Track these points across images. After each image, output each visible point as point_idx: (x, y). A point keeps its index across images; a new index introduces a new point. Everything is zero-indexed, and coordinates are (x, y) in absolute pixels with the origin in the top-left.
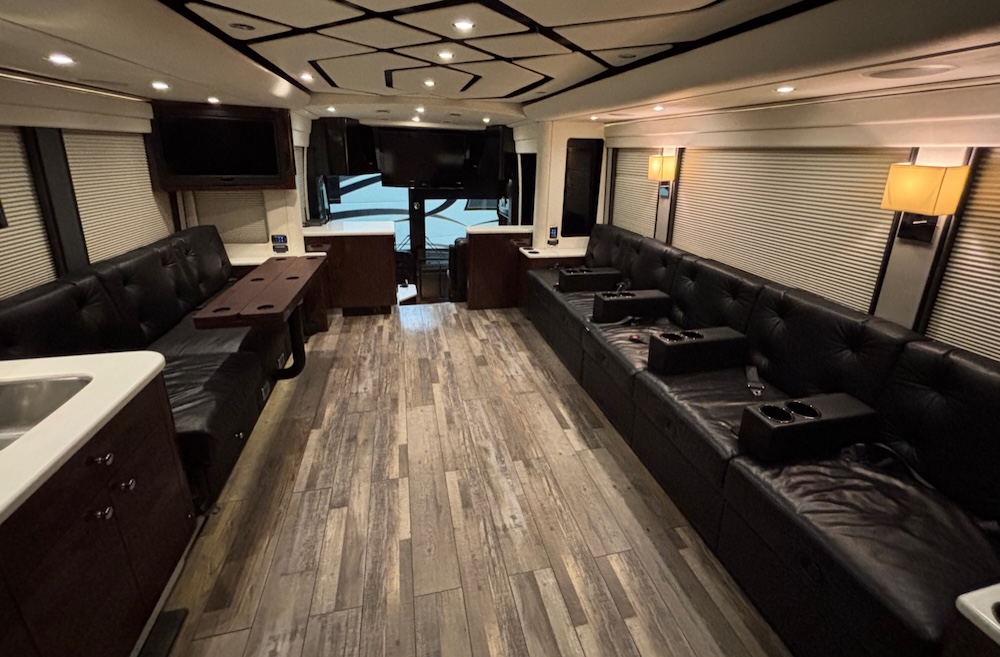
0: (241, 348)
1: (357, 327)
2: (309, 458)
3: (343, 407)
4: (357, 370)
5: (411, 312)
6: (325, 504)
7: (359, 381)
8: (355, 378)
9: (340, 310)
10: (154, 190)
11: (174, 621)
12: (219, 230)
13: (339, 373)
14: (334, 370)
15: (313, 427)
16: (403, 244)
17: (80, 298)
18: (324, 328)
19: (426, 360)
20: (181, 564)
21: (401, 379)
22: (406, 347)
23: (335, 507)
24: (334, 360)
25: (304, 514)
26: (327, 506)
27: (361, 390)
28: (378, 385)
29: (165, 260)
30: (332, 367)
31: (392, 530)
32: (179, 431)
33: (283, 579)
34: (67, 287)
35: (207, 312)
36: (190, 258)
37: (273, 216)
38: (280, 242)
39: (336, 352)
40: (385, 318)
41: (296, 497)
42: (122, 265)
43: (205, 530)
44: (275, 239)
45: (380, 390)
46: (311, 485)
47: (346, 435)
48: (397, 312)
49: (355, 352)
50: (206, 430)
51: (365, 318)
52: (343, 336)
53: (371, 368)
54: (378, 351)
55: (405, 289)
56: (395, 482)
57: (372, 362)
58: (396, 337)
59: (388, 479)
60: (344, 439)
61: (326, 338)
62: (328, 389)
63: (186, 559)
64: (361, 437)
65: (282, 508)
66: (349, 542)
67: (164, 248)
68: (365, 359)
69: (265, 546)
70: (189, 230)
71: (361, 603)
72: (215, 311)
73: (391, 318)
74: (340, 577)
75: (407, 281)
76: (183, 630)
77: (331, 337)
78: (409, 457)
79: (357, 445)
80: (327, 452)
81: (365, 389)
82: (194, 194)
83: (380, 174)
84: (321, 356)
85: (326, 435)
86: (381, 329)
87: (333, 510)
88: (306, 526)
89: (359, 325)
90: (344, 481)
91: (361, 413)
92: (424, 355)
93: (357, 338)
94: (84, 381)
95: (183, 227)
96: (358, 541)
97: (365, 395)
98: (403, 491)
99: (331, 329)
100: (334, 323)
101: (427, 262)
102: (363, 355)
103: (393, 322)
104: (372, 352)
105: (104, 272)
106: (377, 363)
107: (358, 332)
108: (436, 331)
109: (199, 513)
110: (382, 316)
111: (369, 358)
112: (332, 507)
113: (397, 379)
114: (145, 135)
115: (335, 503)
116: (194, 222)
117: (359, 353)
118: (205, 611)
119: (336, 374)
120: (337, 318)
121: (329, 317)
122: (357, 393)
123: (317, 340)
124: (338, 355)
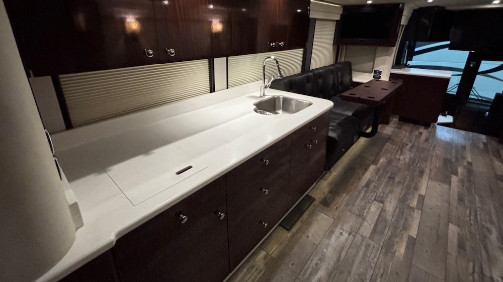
0: (353, 115)
1: (406, 128)
2: (368, 175)
3: (390, 162)
4: (401, 149)
5: (445, 130)
6: (372, 196)
7: (401, 154)
8: (399, 152)
9: (398, 117)
10: (334, 44)
11: (310, 199)
12: (352, 64)
13: (391, 146)
14: (388, 144)
15: (372, 163)
16: (453, 88)
17: (308, 79)
18: (387, 123)
19: (450, 161)
20: (315, 184)
21: (428, 164)
22: (437, 148)
23: (376, 200)
24: (389, 139)
25: (362, 195)
26: (373, 198)
27: (402, 158)
28: (412, 161)
29: (332, 72)
30: (387, 141)
31: (406, 228)
32: (329, 135)
33: (349, 213)
34: (306, 75)
35: (346, 94)
36: (339, 74)
37: (378, 60)
38: (377, 74)
39: (391, 136)
40: (425, 129)
41: (360, 187)
42: (320, 71)
43: (323, 178)
44: (375, 72)
45: (413, 163)
46: (367, 185)
47: (389, 175)
48: (435, 128)
49: (402, 140)
50: (337, 139)
51: (412, 125)
52: (397, 130)
53: (410, 151)
54: (416, 144)
55: (443, 117)
56: (413, 209)
57: (412, 148)
58: (430, 141)
59: (409, 205)
60: (387, 176)
61: (387, 128)
62: (383, 151)
63: (317, 183)
64: (397, 179)
65: (353, 187)
66: (381, 218)
67: (333, 68)
68: (407, 145)
69: (344, 196)
70: (340, 63)
71: (381, 245)
72: (350, 94)
73: (429, 130)
74: (373, 229)
75: (447, 113)
76: (313, 204)
77: (389, 128)
78: (425, 202)
79: (394, 182)
80: (377, 177)
81: (404, 159)
82: (346, 47)
83: (448, 42)
84: (383, 135)
85: (378, 170)
86: (421, 133)
87: (376, 202)
88: (362, 200)
89: (407, 128)
90: (384, 193)
91: (399, 169)
92: (449, 157)
93: (404, 133)
94: (310, 104)
95: (338, 62)
96: (385, 220)
97: (403, 162)
98: (417, 215)
99: (390, 124)
100: (392, 122)
101: (467, 105)
102: (406, 143)
103: (430, 133)
104: (412, 143)
105: (315, 72)
106: (414, 150)
107: (406, 131)
108: (464, 148)
109: (325, 170)
110: (423, 127)
111: (410, 145)
112: (375, 199)
113: (426, 162)
114: (337, 21)
115: (377, 199)
116: (343, 60)
117: (404, 141)
118: (320, 203)
119: (388, 145)
120: (395, 120)
121: (391, 118)
122: (399, 159)
123: (382, 127)
124: (392, 138)
